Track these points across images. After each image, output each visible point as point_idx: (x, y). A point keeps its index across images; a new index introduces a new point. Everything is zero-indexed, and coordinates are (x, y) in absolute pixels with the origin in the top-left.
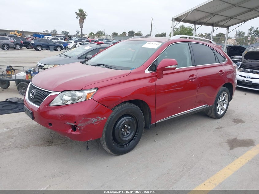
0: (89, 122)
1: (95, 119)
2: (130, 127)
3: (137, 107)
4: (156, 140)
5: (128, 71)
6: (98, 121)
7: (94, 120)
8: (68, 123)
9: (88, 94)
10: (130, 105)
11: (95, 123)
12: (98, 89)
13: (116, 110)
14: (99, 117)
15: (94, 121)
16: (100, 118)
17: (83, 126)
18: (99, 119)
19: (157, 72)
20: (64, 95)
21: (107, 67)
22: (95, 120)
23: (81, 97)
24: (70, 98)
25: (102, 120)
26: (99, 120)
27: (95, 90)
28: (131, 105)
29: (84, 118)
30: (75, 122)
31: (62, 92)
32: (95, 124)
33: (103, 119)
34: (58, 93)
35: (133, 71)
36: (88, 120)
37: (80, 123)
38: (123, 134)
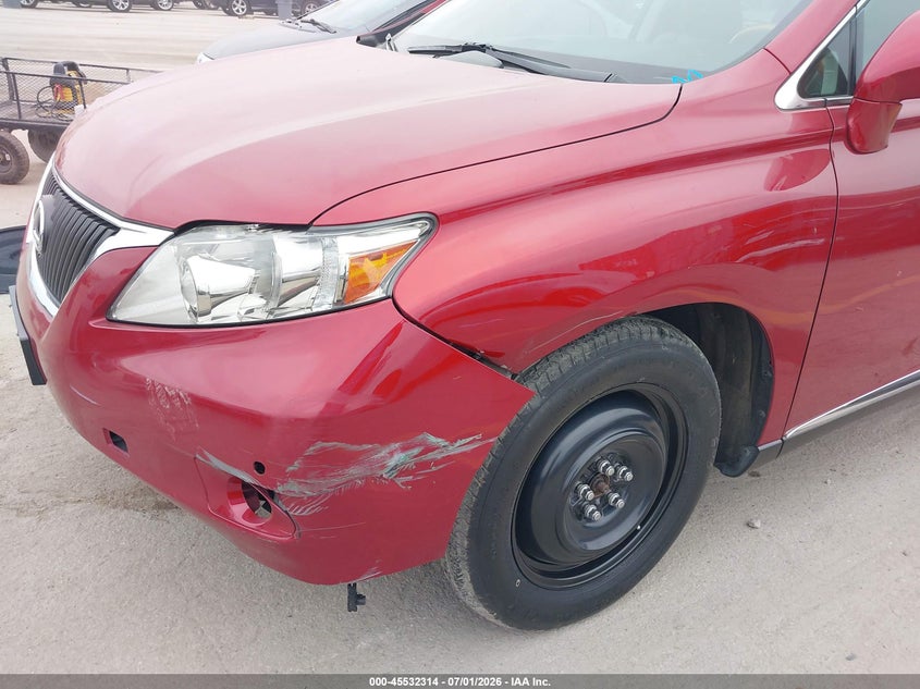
0: (355, 471)
1: (404, 449)
2: (629, 476)
3: (692, 344)
4: (758, 524)
5: (664, 93)
6: (426, 465)
7: (394, 458)
8: (217, 463)
9: (357, 261)
10: (646, 337)
11: (403, 473)
12: (440, 221)
13: (553, 370)
14: (432, 439)
15: (392, 463)
16: (440, 442)
17: (312, 498)
18: (429, 449)
19: (854, 107)
20: (197, 250)
21: (508, 61)
22: (399, 458)
23: (311, 281)
24: (242, 277)
25: (449, 458)
26: (430, 456)
27: (412, 234)
28: (656, 336)
29: (320, 445)
30: (260, 468)
31: (180, 231)
32: (400, 481)
33: (460, 447)
34: (154, 236)
35: (692, 91)
36: (348, 459)
37: (294, 475)
38: (580, 513)
